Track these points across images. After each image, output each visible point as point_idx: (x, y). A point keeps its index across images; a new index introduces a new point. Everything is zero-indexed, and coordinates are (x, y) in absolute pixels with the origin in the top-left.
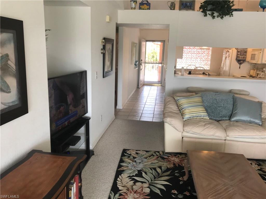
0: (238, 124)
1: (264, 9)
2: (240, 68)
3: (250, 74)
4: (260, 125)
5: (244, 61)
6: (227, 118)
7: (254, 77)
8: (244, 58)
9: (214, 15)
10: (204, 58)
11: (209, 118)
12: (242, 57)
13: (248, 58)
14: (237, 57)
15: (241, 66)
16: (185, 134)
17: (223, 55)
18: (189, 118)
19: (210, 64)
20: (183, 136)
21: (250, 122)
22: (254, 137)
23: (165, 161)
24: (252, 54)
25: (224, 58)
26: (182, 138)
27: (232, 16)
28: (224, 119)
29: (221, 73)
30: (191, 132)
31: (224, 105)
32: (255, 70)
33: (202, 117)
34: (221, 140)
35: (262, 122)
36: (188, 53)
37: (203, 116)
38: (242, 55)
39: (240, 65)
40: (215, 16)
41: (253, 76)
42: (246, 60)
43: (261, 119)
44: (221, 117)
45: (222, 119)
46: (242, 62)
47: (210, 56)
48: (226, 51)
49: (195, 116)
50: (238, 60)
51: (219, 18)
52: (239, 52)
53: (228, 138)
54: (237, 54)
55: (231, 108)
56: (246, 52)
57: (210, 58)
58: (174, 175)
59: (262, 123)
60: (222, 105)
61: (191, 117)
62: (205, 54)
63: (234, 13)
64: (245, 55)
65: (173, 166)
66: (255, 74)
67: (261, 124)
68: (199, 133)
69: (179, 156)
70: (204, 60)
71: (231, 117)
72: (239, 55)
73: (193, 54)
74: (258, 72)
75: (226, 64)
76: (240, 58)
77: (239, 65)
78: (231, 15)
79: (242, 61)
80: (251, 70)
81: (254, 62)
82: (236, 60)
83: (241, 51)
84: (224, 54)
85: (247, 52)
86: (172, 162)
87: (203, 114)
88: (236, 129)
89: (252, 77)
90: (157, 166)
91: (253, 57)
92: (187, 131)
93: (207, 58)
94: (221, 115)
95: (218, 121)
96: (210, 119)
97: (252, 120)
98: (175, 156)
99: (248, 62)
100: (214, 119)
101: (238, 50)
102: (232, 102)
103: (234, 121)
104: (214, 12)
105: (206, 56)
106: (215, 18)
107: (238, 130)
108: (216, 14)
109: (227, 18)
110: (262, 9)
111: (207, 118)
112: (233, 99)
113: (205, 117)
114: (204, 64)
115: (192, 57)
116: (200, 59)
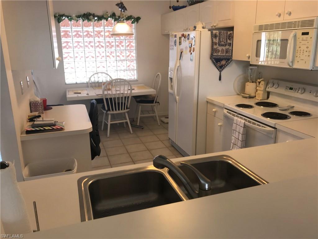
2: (220, 79)
8: (227, 51)
10: (123, 56)
12: (222, 50)
14: (213, 50)
15: (224, 72)
19: (136, 68)
24: (258, 41)
38: (223, 45)
39: (221, 72)
42: (233, 58)
46: (223, 62)
50: (215, 59)
52: (215, 36)
54: (213, 44)
56: (231, 36)
57: (134, 54)
64: (230, 45)
72: (216, 44)
73: (98, 49)
74: (268, 90)
75: (182, 69)
76: (219, 54)
77: (216, 72)
79: (225, 59)
80: (247, 81)
82: (211, 59)
84: (171, 44)
85: (233, 37)
93: (129, 56)
99: (238, 62)
101: (214, 32)
105: (127, 52)
114: (125, 68)
115: (98, 54)
116: (115, 57)
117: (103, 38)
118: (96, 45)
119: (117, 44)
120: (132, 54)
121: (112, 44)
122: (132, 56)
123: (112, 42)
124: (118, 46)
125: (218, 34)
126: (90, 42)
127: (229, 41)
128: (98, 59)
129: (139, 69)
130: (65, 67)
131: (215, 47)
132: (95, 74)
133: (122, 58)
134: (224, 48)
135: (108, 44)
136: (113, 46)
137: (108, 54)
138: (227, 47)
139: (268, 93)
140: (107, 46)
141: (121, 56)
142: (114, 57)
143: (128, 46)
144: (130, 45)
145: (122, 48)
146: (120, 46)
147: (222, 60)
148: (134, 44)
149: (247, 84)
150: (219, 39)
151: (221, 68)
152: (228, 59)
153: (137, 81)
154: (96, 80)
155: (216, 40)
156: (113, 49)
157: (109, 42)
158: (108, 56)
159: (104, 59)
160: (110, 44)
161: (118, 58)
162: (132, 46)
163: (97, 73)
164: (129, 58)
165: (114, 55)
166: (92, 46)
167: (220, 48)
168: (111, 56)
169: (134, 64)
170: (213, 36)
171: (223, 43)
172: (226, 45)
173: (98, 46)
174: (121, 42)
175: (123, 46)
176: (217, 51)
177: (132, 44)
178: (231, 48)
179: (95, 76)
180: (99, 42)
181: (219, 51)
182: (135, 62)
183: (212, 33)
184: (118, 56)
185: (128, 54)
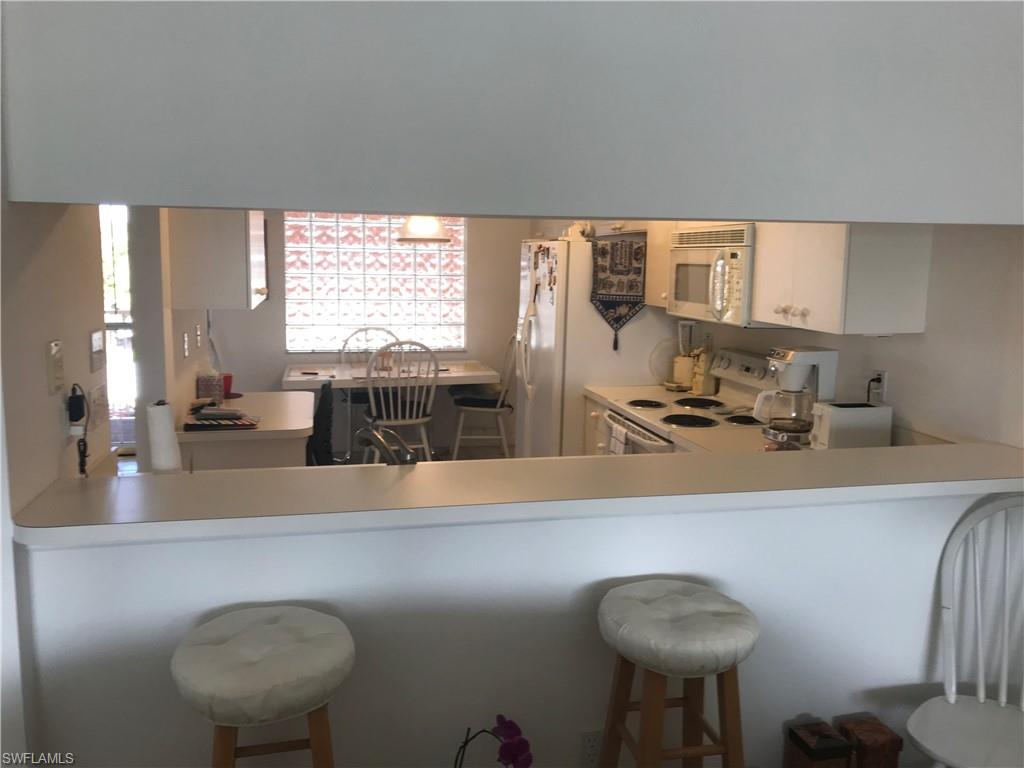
2: (616, 347)
5: (636, 304)
8: (632, 286)
10: (434, 290)
12: (620, 283)
13: (659, 285)
14: (597, 283)
15: (628, 331)
17: (523, 274)
19: (462, 320)
24: (678, 266)
32: (698, 356)
36: (344, 264)
38: (620, 273)
39: (616, 330)
41: (695, 392)
42: (648, 301)
46: (623, 310)
47: (462, 280)
48: (534, 249)
50: (603, 303)
52: (603, 253)
54: (597, 269)
56: (640, 254)
57: (460, 286)
62: (437, 268)
64: (638, 271)
70: (435, 300)
72: (604, 269)
73: (371, 272)
74: (717, 372)
75: (538, 324)
76: (613, 291)
77: (609, 331)
79: (627, 303)
80: (679, 354)
82: (592, 301)
83: (614, 246)
85: (645, 255)
91: (687, 279)
93: (447, 290)
99: (660, 311)
101: (601, 243)
105: (443, 280)
114: (437, 319)
115: (370, 284)
116: (413, 292)
117: (386, 246)
118: (368, 261)
119: (419, 260)
120: (455, 284)
121: (408, 260)
122: (456, 291)
123: (408, 255)
124: (421, 265)
125: (609, 248)
126: (354, 254)
127: (635, 264)
128: (372, 295)
129: (471, 324)
130: (288, 311)
131: (602, 276)
132: (361, 330)
133: (431, 295)
134: (624, 278)
135: (397, 260)
136: (408, 265)
137: (395, 284)
138: (632, 276)
139: (718, 381)
140: (397, 265)
141: (428, 290)
142: (409, 290)
143: (447, 265)
144: (452, 266)
145: (432, 272)
146: (427, 265)
147: (619, 304)
148: (461, 262)
149: (678, 359)
150: (612, 259)
151: (617, 322)
152: (635, 304)
153: (463, 351)
154: (363, 346)
155: (606, 262)
156: (410, 271)
157: (399, 255)
158: (396, 290)
159: (385, 295)
160: (402, 260)
161: (420, 295)
162: (457, 267)
163: (366, 330)
164: (447, 295)
165: (410, 285)
166: (357, 264)
167: (615, 279)
168: (403, 290)
169: (460, 311)
170: (598, 252)
171: (620, 267)
172: (628, 272)
173: (372, 265)
174: (430, 256)
175: (433, 266)
176: (607, 284)
177: (456, 260)
178: (640, 279)
179: (361, 335)
180: (375, 254)
181: (612, 285)
182: (462, 305)
183: (594, 246)
184: (422, 290)
185: (446, 285)
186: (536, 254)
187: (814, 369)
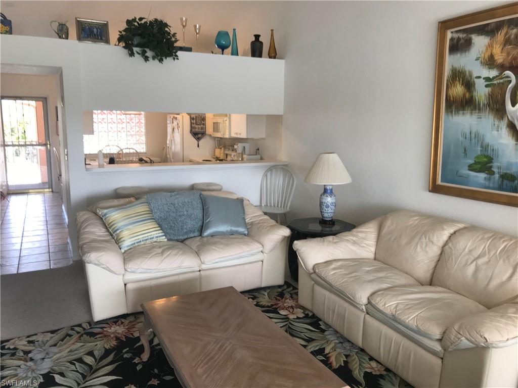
0: (216, 239)
1: (223, 50)
2: (198, 146)
3: (215, 155)
4: (245, 235)
5: (203, 134)
6: (197, 234)
7: (222, 160)
8: (202, 129)
9: (147, 54)
10: (133, 131)
11: (166, 240)
12: (199, 128)
13: (209, 129)
14: (191, 127)
15: (201, 142)
16: (130, 277)
17: (168, 125)
18: (132, 245)
19: (144, 142)
20: (126, 282)
21: (232, 233)
22: (241, 255)
23: (99, 339)
24: (214, 123)
25: (169, 130)
26: (124, 285)
27: (178, 59)
28: (192, 235)
29: (168, 156)
30: (140, 270)
31: (187, 211)
32: (221, 148)
33: (155, 240)
34: (194, 272)
35: (248, 229)
36: (100, 122)
37: (156, 237)
38: (198, 125)
39: (198, 142)
40: (148, 57)
41: (221, 158)
42: (207, 133)
43: (246, 225)
44: (186, 233)
45: (189, 237)
46: (200, 136)
47: (144, 127)
48: (172, 117)
49: (142, 239)
50: (194, 133)
51: (156, 61)
52: (193, 119)
53: (204, 267)
54: (191, 124)
55: (201, 216)
56: (204, 119)
57: (143, 130)
58: (122, 358)
59: (248, 232)
60: (185, 213)
61: (135, 244)
62: (134, 124)
63: (179, 53)
64: (204, 124)
65: (116, 344)
66: (222, 154)
67: (246, 232)
68: (155, 269)
69: (123, 320)
70: (134, 135)
71: (201, 230)
73: (110, 125)
74: (226, 152)
75: (174, 140)
76: (197, 130)
77: (196, 142)
78: (176, 58)
79: (201, 134)
80: (216, 148)
81: (219, 135)
82: (190, 133)
83: (196, 117)
84: (168, 122)
85: (205, 120)
86: (112, 336)
87: (156, 234)
88: (214, 248)
89: (219, 160)
90: (84, 353)
91: (216, 126)
92: (133, 270)
93: (138, 131)
94: (185, 230)
95: (182, 241)
96: (168, 240)
97: (234, 229)
98: (115, 323)
99: (210, 136)
100: (176, 238)
101: (192, 116)
102: (200, 206)
103: (208, 236)
104: (145, 49)
105: (137, 127)
106: (148, 60)
107: (217, 249)
108: (149, 53)
109: (168, 61)
110: (221, 50)
111: (164, 239)
112: (201, 201)
113: (159, 240)
114: (135, 142)
115: (110, 129)
116: (126, 132)
117: (115, 116)
118: (109, 121)
119: (128, 121)
120: (141, 129)
122: (142, 132)
124: (128, 123)
126: (104, 119)
127: (202, 122)
128: (110, 134)
129: (148, 144)
131: (193, 125)
132: (107, 146)
133: (132, 133)
134: (200, 126)
135: (120, 121)
136: (124, 122)
137: (119, 129)
138: (202, 126)
139: (227, 155)
140: (119, 123)
141: (131, 131)
142: (124, 132)
143: (138, 123)
144: (140, 123)
146: (131, 122)
147: (199, 134)
148: (143, 121)
150: (196, 121)
151: (198, 139)
153: (146, 153)
154: (109, 152)
155: (194, 122)
156: (124, 125)
157: (120, 119)
158: (119, 131)
159: (115, 133)
161: (128, 133)
162: (142, 123)
163: (109, 146)
164: (138, 133)
165: (125, 130)
166: (105, 122)
167: (197, 126)
168: (122, 131)
169: (143, 138)
170: (192, 119)
171: (198, 123)
172: (201, 124)
174: (131, 119)
176: (195, 128)
177: (141, 121)
178: (204, 126)
180: (112, 119)
181: (196, 128)
182: (144, 136)
183: (190, 117)
184: (129, 131)
185: (138, 129)
186: (173, 119)
187: (244, 147)
